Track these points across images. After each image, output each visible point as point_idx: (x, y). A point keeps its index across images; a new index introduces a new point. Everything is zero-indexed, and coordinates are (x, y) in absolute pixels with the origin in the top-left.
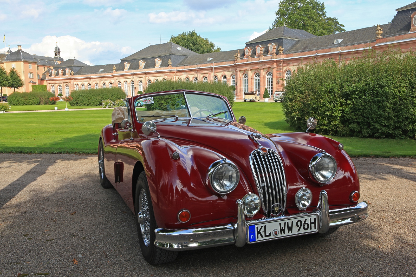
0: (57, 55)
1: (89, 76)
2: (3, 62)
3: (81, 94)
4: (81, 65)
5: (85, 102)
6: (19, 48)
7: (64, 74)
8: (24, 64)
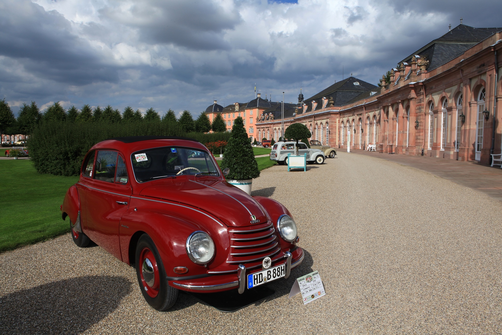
0: (300, 102)
6: (259, 96)
7: (268, 119)
8: (259, 110)
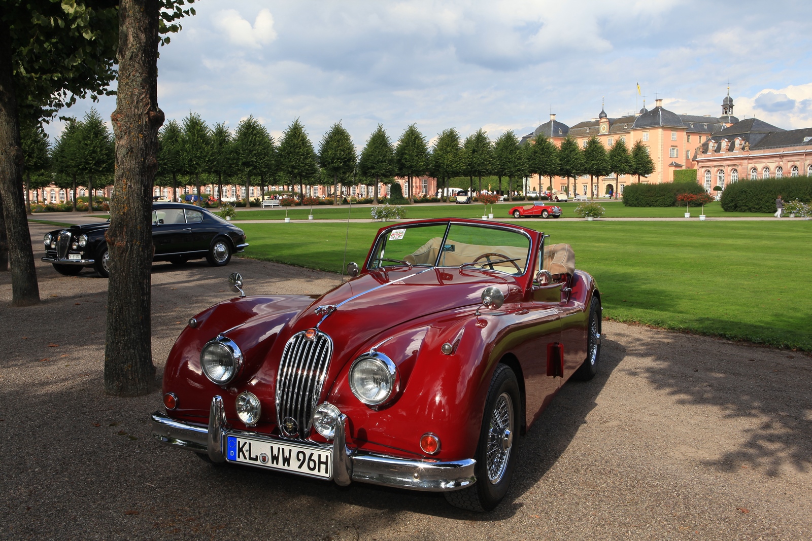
0: (726, 113)
1: (781, 151)
2: (629, 130)
3: (745, 189)
4: (767, 130)
5: (751, 205)
6: (658, 104)
7: (731, 148)
8: (663, 132)
